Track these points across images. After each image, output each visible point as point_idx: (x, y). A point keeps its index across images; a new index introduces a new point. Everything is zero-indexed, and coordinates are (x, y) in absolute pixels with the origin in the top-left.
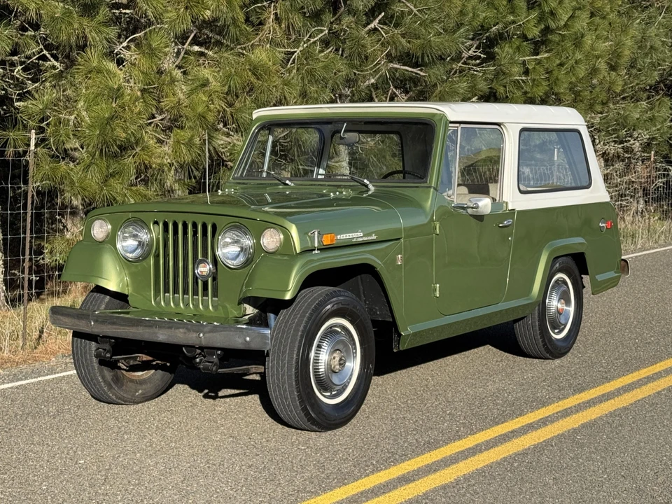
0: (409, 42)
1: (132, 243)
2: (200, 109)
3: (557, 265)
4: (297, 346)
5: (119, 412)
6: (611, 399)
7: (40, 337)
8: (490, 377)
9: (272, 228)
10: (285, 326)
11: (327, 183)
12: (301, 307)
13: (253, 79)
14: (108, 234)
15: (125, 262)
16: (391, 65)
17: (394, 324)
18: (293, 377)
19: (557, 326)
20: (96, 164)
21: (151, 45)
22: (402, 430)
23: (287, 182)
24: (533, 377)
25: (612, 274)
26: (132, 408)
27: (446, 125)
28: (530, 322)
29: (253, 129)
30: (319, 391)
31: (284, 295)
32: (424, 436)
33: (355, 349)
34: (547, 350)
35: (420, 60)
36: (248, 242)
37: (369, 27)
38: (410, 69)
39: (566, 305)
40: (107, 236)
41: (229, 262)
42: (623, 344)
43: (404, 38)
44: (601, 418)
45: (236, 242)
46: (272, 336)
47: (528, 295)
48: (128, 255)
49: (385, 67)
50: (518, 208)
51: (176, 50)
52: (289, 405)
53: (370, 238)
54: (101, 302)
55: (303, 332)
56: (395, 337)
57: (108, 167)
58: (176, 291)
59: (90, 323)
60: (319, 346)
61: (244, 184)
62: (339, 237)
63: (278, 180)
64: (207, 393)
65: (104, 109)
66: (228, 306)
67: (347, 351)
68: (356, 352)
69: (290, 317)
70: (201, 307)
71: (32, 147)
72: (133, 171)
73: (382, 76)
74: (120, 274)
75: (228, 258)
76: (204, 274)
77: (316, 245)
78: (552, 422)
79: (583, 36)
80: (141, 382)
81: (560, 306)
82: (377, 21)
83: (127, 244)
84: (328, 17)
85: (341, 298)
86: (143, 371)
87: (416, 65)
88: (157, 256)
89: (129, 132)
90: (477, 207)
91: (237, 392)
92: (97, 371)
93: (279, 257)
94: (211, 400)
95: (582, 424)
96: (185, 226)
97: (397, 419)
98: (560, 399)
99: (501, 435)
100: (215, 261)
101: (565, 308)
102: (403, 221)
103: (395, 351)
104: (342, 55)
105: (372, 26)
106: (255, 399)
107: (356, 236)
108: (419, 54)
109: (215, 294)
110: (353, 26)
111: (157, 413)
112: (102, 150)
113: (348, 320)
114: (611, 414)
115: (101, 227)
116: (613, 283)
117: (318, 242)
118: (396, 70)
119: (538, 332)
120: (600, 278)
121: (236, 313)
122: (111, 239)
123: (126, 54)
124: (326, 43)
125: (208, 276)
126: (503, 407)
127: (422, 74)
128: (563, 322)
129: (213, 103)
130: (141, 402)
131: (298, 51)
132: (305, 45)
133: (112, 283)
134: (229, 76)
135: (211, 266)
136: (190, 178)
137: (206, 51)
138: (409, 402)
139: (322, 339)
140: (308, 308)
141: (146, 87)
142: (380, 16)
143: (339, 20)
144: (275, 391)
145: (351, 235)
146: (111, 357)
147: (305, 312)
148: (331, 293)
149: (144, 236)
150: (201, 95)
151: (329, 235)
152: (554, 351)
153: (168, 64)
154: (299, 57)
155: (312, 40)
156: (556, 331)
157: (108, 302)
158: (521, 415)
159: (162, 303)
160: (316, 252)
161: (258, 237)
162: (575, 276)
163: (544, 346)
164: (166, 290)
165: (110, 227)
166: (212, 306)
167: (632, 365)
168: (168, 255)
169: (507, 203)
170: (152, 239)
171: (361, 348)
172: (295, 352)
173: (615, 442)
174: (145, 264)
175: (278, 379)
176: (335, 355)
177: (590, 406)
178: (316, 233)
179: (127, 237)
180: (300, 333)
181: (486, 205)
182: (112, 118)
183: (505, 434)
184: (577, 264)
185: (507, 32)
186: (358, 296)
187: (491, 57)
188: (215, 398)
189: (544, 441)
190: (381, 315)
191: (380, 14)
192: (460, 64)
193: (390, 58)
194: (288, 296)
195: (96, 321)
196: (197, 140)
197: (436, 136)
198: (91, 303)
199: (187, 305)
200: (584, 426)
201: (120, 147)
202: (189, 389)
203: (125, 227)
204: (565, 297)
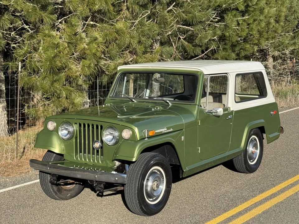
0: (186, 15)
1: (65, 132)
2: (93, 51)
3: (252, 132)
4: (138, 181)
5: (60, 204)
6: (275, 197)
7: (24, 152)
8: (222, 184)
9: (127, 129)
10: (133, 172)
11: (151, 101)
12: (140, 163)
13: (117, 36)
14: (55, 127)
15: (62, 140)
16: (178, 26)
17: (180, 166)
18: (137, 194)
19: (252, 158)
20: (48, 77)
21: (72, 23)
22: (184, 215)
23: (133, 100)
24: (241, 184)
25: (277, 134)
26: (66, 202)
27: (203, 76)
28: (240, 158)
29: (118, 75)
30: (148, 199)
31: (132, 159)
32: (194, 219)
33: (163, 178)
34: (247, 170)
35: (191, 23)
36: (116, 134)
37: (169, 9)
38: (187, 27)
39: (256, 150)
40: (54, 129)
41: (108, 142)
42: (281, 164)
43: (184, 13)
44: (271, 208)
45: (111, 134)
46: (127, 177)
47: (239, 147)
48: (64, 137)
49: (175, 27)
50: (235, 110)
51: (83, 24)
52: (134, 206)
53: (170, 131)
54: (52, 157)
55: (141, 174)
56: (181, 171)
57: (53, 78)
58: (85, 152)
59: (47, 168)
60: (148, 180)
61: (114, 100)
62: (156, 131)
63: (129, 98)
64: (98, 193)
65: (51, 53)
66: (108, 162)
67: (160, 180)
68: (164, 180)
69: (135, 167)
70: (96, 161)
71: (20, 70)
72: (64, 79)
73: (174, 30)
74: (60, 145)
75: (108, 141)
76: (97, 147)
77: (146, 136)
78: (250, 210)
79: (264, 9)
80: (69, 190)
81: (253, 150)
82: (172, 6)
83: (63, 133)
84: (150, 6)
85: (157, 158)
86: (70, 185)
87: (189, 25)
88: (76, 138)
89: (62, 63)
90: (217, 112)
91: (112, 192)
92: (50, 187)
93: (130, 141)
94: (100, 197)
95: (263, 212)
96: (89, 126)
97: (182, 209)
98: (253, 197)
99: (227, 219)
100: (102, 141)
101: (255, 151)
102: (184, 121)
103: (181, 177)
104: (156, 23)
105: (170, 8)
106: (119, 196)
107: (164, 130)
108: (191, 21)
109: (102, 155)
110: (162, 10)
111: (77, 205)
112: (50, 71)
113: (160, 167)
114: (276, 206)
115: (52, 124)
116: (277, 138)
117: (147, 134)
118: (180, 27)
119: (244, 162)
120: (271, 136)
121: (111, 165)
122: (56, 130)
123: (60, 26)
124: (149, 18)
125: (99, 148)
126: (228, 201)
127: (192, 29)
128: (254, 157)
129: (99, 48)
130: (69, 199)
131: (137, 22)
132: (140, 19)
133: (57, 149)
134: (106, 35)
135: (100, 144)
136: (89, 81)
137: (96, 24)
138: (187, 198)
139: (149, 176)
140: (142, 163)
141: (70, 41)
142: (173, 4)
143: (155, 8)
144: (128, 200)
145: (161, 130)
146: (57, 183)
147: (141, 165)
148: (153, 156)
149: (71, 129)
150: (94, 44)
151: (152, 131)
152: (250, 170)
153: (79, 30)
154: (137, 24)
155: (143, 16)
156: (251, 161)
157: (55, 156)
158: (236, 206)
159: (79, 159)
160: (146, 139)
161: (121, 132)
162: (260, 136)
163: (246, 168)
164: (81, 152)
165: (55, 124)
166: (101, 161)
167: (285, 176)
168: (81, 136)
169: (230, 108)
170: (74, 130)
171: (166, 179)
172: (137, 184)
173: (277, 222)
174: (71, 141)
175: (130, 195)
176: (155, 183)
177: (266, 201)
178: (146, 131)
179: (63, 129)
180: (139, 175)
181: (220, 111)
182: (54, 57)
183: (229, 218)
184: (261, 131)
185: (230, 7)
186: (165, 155)
187: (222, 19)
188: (102, 196)
189: (246, 222)
190: (174, 162)
191: (173, 3)
192: (209, 22)
193: (178, 22)
194: (134, 160)
195: (50, 167)
196: (92, 65)
197: (199, 81)
198: (48, 157)
199: (89, 159)
200: (263, 213)
201: (59, 70)
202: (91, 191)
203: (62, 125)
204: (255, 146)
